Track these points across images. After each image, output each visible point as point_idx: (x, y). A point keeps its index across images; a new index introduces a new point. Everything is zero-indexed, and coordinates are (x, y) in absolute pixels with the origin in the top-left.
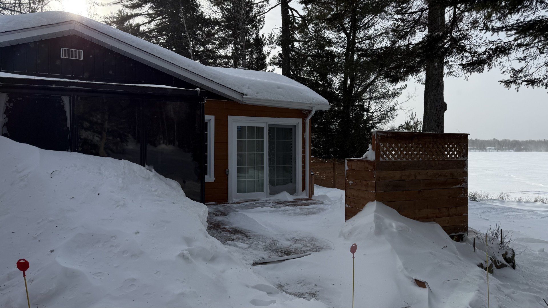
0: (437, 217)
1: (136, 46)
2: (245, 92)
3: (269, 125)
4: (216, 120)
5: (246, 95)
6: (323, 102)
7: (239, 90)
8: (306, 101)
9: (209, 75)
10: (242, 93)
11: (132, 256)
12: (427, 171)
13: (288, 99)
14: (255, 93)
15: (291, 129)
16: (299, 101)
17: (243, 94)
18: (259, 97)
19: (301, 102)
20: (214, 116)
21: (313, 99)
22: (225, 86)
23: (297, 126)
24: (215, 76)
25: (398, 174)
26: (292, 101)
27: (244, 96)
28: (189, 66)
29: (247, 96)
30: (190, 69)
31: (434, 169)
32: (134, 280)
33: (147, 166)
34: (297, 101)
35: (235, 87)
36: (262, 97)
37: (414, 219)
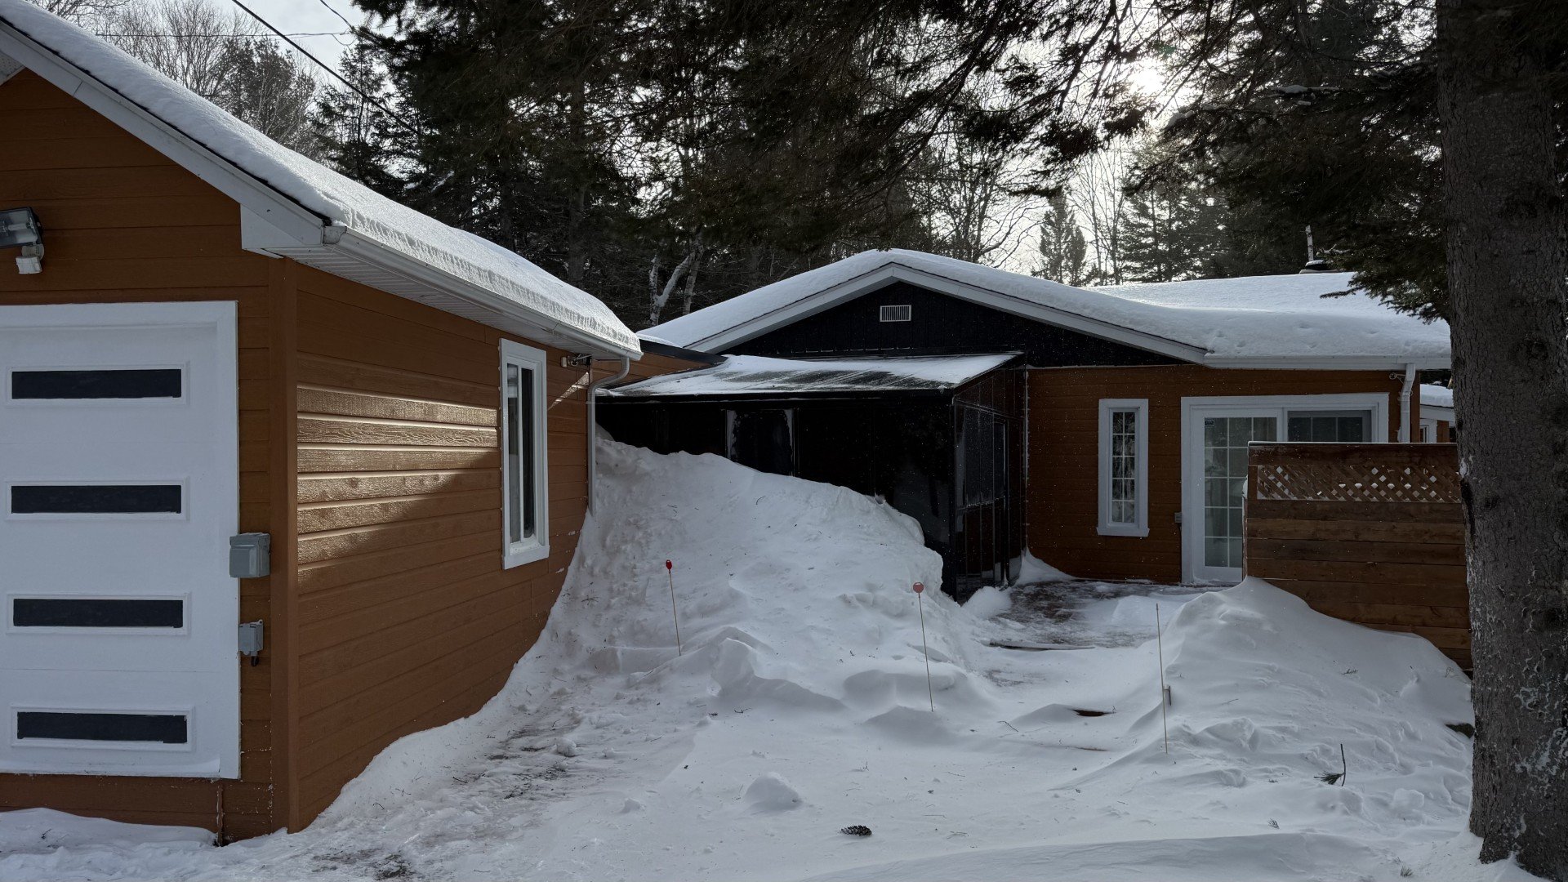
0: (1424, 625)
1: (986, 287)
2: (1209, 345)
3: (1289, 412)
4: (1151, 407)
5: (1213, 352)
6: (1440, 348)
7: (1195, 343)
8: (1382, 352)
9: (1126, 319)
10: (1203, 347)
11: (795, 590)
12: (1394, 524)
13: (1328, 350)
14: (1235, 345)
15: (1359, 420)
16: (1362, 354)
17: (1205, 350)
18: (1245, 352)
19: (1366, 354)
20: (1147, 400)
21: (1407, 344)
22: (1163, 336)
23: (1372, 412)
24: (1139, 318)
25: (1305, 528)
26: (1340, 354)
27: (1208, 354)
28: (1084, 307)
29: (1214, 354)
30: (1086, 312)
31: (1417, 521)
32: (783, 609)
33: (876, 496)
34: (1355, 354)
35: (1187, 337)
36: (1253, 353)
37: (1353, 620)
